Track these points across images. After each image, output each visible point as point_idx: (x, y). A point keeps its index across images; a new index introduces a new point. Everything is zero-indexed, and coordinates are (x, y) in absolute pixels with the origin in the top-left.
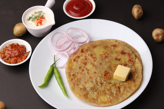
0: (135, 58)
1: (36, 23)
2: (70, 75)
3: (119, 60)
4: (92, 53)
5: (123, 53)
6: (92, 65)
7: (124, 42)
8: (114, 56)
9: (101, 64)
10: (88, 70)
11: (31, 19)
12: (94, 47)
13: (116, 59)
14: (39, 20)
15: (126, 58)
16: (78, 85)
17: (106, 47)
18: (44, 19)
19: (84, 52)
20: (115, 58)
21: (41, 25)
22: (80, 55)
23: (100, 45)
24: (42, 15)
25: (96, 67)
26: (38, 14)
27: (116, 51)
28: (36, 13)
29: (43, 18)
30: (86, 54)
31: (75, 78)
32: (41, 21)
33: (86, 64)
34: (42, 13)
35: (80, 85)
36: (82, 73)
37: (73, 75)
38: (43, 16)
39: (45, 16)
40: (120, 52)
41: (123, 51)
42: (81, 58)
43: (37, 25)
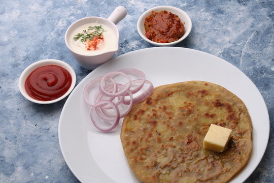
1: (87, 45)
2: (128, 144)
3: (212, 116)
5: (218, 104)
6: (166, 126)
8: (204, 109)
9: (181, 124)
10: (160, 134)
11: (81, 38)
12: (169, 95)
13: (207, 115)
14: (93, 42)
15: (222, 114)
16: (142, 159)
18: (101, 40)
19: (151, 103)
20: (205, 113)
21: (95, 50)
23: (177, 92)
25: (174, 128)
26: (94, 30)
27: (206, 100)
28: (91, 28)
29: (100, 37)
31: (136, 148)
32: (96, 43)
33: (155, 123)
34: (101, 30)
35: (145, 159)
36: (149, 140)
37: (134, 143)
38: (101, 34)
39: (105, 35)
40: (213, 103)
41: (218, 100)
42: (147, 113)
43: (89, 49)
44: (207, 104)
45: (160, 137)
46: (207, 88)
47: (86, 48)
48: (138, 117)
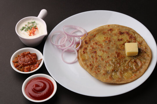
0: (134, 34)
1: (29, 33)
2: (88, 66)
3: (121, 40)
4: (95, 41)
5: (121, 33)
6: (102, 51)
7: (115, 25)
8: (115, 38)
9: (109, 48)
10: (101, 57)
11: (25, 29)
12: (94, 36)
13: (119, 40)
14: (32, 31)
15: (125, 37)
16: (99, 71)
17: (104, 33)
18: (36, 30)
19: (88, 43)
20: (117, 39)
21: (34, 35)
22: (86, 47)
23: (97, 33)
24: (35, 25)
25: (106, 51)
26: (31, 25)
27: (114, 33)
28: (29, 23)
29: (36, 28)
30: (91, 44)
31: (93, 67)
32: (34, 31)
33: (95, 52)
34: (35, 23)
35: (100, 71)
36: (97, 61)
37: (90, 65)
39: (38, 26)
40: (118, 33)
41: (120, 32)
42: (88, 48)
43: (30, 35)
44: (115, 35)
45: (102, 58)
46: (111, 27)
47: (29, 35)
48: (85, 52)
